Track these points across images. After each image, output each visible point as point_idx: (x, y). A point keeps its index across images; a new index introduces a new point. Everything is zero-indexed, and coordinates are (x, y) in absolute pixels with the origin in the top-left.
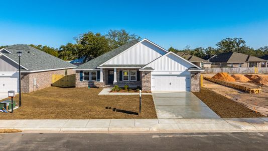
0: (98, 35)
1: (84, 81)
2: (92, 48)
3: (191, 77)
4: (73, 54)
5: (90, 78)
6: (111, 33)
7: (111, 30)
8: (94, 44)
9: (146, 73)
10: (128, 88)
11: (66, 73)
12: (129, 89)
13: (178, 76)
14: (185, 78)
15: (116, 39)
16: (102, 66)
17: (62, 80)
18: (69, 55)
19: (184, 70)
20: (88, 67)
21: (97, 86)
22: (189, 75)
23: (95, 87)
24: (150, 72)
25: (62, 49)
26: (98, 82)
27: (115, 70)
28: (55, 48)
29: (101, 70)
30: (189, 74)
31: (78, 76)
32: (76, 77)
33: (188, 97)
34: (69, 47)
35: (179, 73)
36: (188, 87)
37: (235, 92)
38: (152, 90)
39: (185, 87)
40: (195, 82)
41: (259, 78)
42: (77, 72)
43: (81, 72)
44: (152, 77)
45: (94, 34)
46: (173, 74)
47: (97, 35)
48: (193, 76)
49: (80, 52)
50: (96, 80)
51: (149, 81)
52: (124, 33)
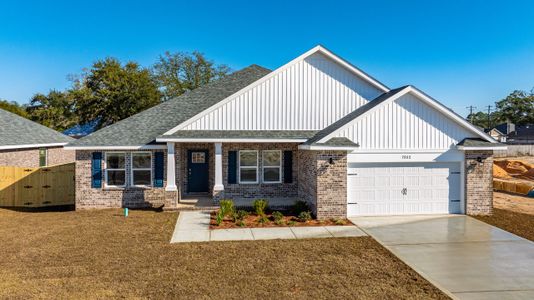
0: (131, 66)
1: (106, 186)
2: (116, 97)
3: (467, 169)
4: (67, 115)
5: (130, 178)
6: (167, 59)
7: (167, 53)
8: (122, 87)
9: (332, 158)
10: (268, 211)
11: (43, 160)
12: (271, 215)
13: (427, 165)
15: (181, 75)
16: (174, 136)
17: (24, 185)
18: (55, 118)
19: (446, 148)
20: (121, 139)
21: (156, 203)
22: (459, 163)
23: (148, 207)
24: (345, 153)
25: (37, 103)
26: (157, 190)
27: (218, 149)
28: (21, 104)
29: (171, 148)
30: (460, 158)
31: (84, 171)
32: (78, 172)
34: (55, 100)
35: (431, 158)
38: (351, 212)
39: (447, 200)
42: (80, 155)
43: (97, 155)
44: (350, 170)
45: (123, 65)
46: (414, 159)
47: (129, 66)
48: (472, 166)
49: (85, 107)
50: (148, 183)
51: (339, 186)
52: (201, 62)
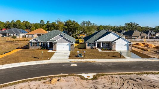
1: (89, 46)
5: (91, 45)
12: (108, 50)
13: (124, 45)
14: (126, 46)
19: (126, 43)
23: (93, 48)
27: (101, 43)
29: (97, 42)
31: (87, 44)
33: (127, 52)
36: (128, 49)
37: (142, 51)
38: (116, 50)
40: (130, 47)
41: (148, 45)
44: (116, 45)
51: (115, 47)
52: (89, 22)
